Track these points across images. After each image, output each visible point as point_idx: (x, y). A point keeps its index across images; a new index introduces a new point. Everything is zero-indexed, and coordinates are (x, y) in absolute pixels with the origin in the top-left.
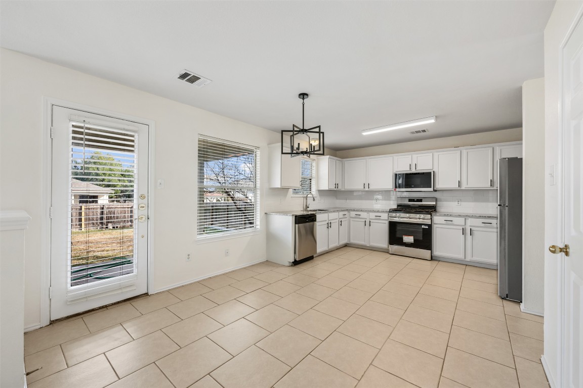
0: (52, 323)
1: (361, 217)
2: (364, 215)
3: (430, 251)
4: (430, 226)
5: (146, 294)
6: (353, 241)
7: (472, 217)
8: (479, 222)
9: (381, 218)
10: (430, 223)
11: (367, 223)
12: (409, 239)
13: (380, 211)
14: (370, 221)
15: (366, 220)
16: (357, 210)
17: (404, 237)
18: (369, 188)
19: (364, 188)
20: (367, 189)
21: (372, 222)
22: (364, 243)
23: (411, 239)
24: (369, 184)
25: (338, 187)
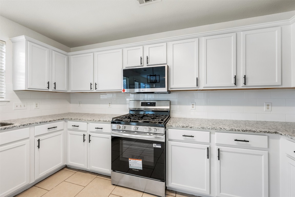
1: (79, 128)
2: (83, 126)
3: (164, 183)
4: (164, 145)
6: (71, 163)
7: (221, 130)
8: (229, 138)
9: (103, 130)
10: (164, 141)
11: (87, 138)
12: (136, 164)
13: (102, 120)
14: (89, 135)
15: (85, 133)
16: (75, 120)
17: (130, 160)
18: (96, 89)
19: (91, 88)
20: (95, 91)
21: (93, 136)
22: (84, 165)
23: (140, 163)
24: (96, 84)
25: (55, 88)
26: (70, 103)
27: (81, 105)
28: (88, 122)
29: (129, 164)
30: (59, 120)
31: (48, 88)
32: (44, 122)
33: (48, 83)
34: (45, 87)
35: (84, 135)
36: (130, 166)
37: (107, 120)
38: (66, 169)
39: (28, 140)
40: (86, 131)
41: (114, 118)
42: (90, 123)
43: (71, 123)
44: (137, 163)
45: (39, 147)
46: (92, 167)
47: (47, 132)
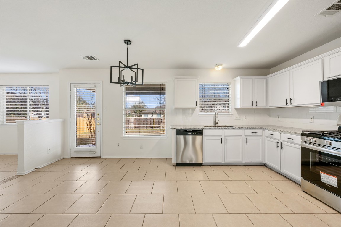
0: (72, 157)
1: (274, 137)
2: (276, 135)
5: (100, 157)
6: (267, 162)
9: (294, 141)
12: (329, 179)
13: (293, 132)
14: (282, 143)
15: (278, 141)
16: (271, 130)
17: (322, 174)
18: (291, 104)
19: (286, 104)
20: (291, 106)
21: (285, 145)
22: (277, 167)
23: (335, 180)
24: (291, 99)
25: (257, 105)
26: (270, 117)
27: (280, 119)
28: (281, 132)
29: (321, 177)
30: (259, 128)
31: (252, 106)
32: (250, 128)
33: (252, 102)
34: (250, 105)
35: (277, 143)
36: (321, 179)
37: (298, 133)
38: (264, 166)
39: (241, 137)
40: (279, 140)
41: (305, 131)
42: (282, 134)
43: (267, 132)
44: (331, 179)
45: (247, 142)
46: (285, 170)
47: (251, 135)
